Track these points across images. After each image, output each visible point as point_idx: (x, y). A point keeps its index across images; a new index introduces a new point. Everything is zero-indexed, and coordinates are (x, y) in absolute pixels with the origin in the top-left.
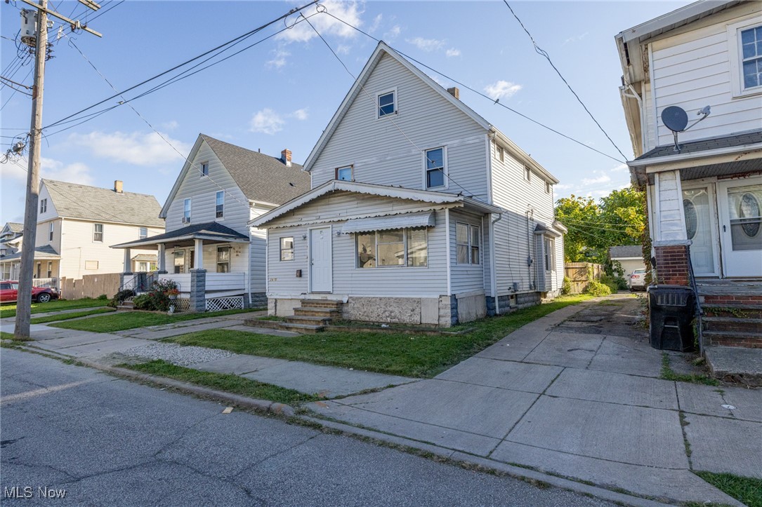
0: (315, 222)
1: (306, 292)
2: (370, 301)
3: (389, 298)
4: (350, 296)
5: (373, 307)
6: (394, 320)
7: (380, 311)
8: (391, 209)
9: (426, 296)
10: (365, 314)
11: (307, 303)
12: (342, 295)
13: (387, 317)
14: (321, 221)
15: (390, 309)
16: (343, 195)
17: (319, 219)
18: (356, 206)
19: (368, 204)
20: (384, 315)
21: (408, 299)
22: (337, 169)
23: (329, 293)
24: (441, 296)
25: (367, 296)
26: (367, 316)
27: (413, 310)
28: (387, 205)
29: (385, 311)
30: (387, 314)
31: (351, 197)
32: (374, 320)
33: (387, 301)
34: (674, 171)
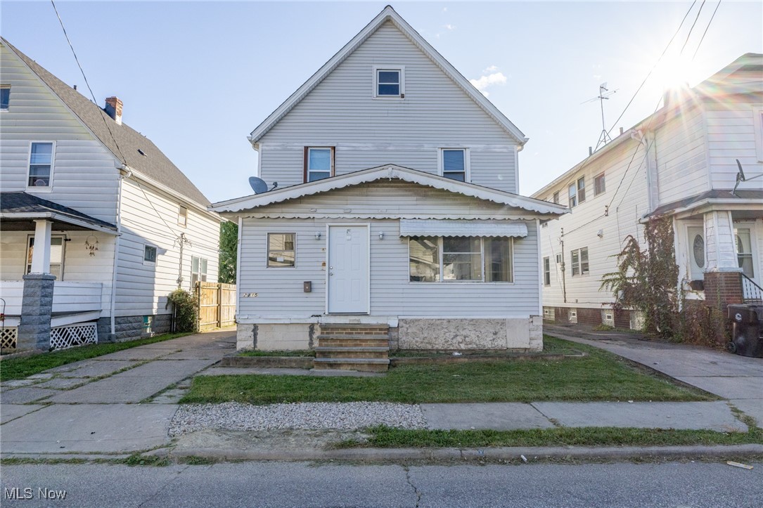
0: (342, 216)
1: (321, 313)
2: (432, 325)
3: (462, 320)
4: (400, 317)
5: (437, 332)
6: (470, 346)
7: (449, 336)
8: (467, 212)
9: (512, 317)
10: (426, 341)
11: (332, 329)
12: (388, 316)
13: (459, 343)
14: (352, 216)
15: (464, 333)
17: (349, 213)
18: (415, 202)
19: (434, 202)
20: (454, 341)
21: (489, 321)
22: (306, 148)
23: (365, 314)
24: (531, 317)
25: (426, 317)
26: (430, 343)
27: (495, 334)
28: (462, 207)
29: (457, 336)
30: (459, 339)
31: (406, 191)
32: (440, 348)
33: (460, 324)
34: (727, 211)
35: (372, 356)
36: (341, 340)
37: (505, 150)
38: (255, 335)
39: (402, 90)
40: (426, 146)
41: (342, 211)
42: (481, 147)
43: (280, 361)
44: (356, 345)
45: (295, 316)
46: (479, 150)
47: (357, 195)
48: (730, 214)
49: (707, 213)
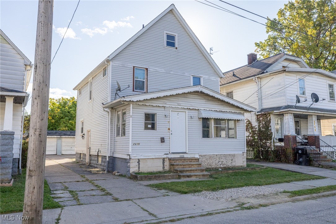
0: (177, 106)
1: (168, 153)
2: (211, 157)
3: (221, 155)
4: (200, 154)
5: (213, 160)
6: (224, 166)
7: (217, 162)
8: (223, 108)
9: (237, 153)
10: (209, 164)
11: (176, 160)
12: (195, 153)
13: (220, 164)
14: (181, 107)
15: (222, 160)
16: (196, 95)
17: (180, 105)
18: (205, 102)
20: (219, 164)
21: (230, 155)
22: (134, 67)
23: (185, 153)
24: (243, 153)
25: (209, 154)
26: (210, 165)
27: (232, 160)
28: (221, 106)
29: (219, 161)
30: (220, 163)
31: (201, 97)
32: (214, 167)
33: (220, 156)
34: (292, 113)
35: (200, 171)
36: (184, 165)
37: (215, 80)
38: (139, 164)
39: (176, 45)
40: (186, 73)
41: (177, 104)
42: (207, 77)
43: (164, 176)
44: (189, 167)
45: (158, 155)
46: (206, 78)
47: (183, 97)
48: (293, 114)
49: (285, 113)
